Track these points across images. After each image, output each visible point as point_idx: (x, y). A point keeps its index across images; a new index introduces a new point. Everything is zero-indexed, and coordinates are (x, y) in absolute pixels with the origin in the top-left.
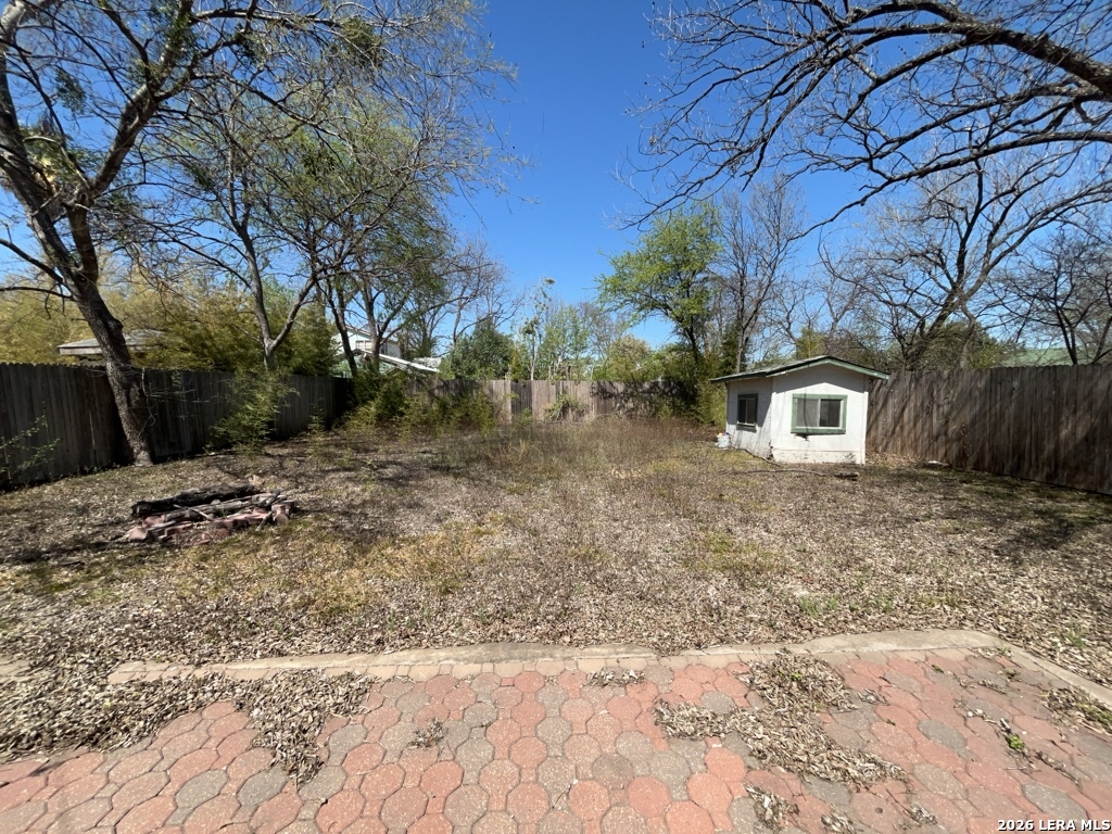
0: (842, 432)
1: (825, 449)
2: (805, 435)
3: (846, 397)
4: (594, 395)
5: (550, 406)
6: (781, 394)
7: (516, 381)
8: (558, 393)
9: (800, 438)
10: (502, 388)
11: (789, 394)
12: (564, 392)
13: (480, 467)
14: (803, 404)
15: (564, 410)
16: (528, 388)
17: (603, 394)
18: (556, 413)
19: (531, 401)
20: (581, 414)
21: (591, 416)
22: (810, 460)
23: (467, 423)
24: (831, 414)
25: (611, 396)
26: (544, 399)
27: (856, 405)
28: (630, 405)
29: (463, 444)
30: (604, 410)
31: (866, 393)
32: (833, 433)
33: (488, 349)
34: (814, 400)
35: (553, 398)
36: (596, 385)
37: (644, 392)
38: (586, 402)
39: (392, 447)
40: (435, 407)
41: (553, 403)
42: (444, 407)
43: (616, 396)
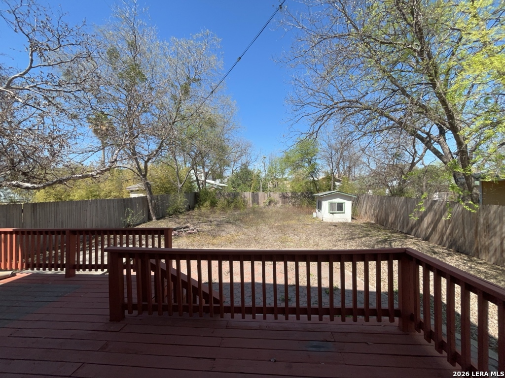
0: (344, 213)
1: (338, 218)
2: (333, 214)
3: (345, 203)
4: (280, 197)
5: (265, 201)
6: (325, 202)
7: (253, 193)
8: (268, 196)
9: (331, 215)
10: (248, 195)
11: (328, 202)
12: (270, 196)
13: (239, 222)
14: (331, 204)
15: (270, 202)
16: (257, 195)
17: (284, 197)
18: (267, 204)
19: (258, 199)
20: (276, 204)
21: (279, 205)
22: (334, 221)
23: (236, 207)
24: (340, 207)
25: (287, 197)
26: (263, 198)
27: (348, 205)
28: (293, 201)
29: (235, 215)
30: (284, 202)
31: (351, 202)
32: (341, 213)
33: (245, 177)
34: (335, 203)
35: (266, 198)
36: (281, 194)
37: (298, 196)
38: (278, 200)
39: (214, 216)
40: (226, 202)
41: (266, 200)
42: (228, 202)
43: (288, 198)
